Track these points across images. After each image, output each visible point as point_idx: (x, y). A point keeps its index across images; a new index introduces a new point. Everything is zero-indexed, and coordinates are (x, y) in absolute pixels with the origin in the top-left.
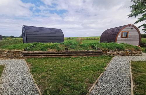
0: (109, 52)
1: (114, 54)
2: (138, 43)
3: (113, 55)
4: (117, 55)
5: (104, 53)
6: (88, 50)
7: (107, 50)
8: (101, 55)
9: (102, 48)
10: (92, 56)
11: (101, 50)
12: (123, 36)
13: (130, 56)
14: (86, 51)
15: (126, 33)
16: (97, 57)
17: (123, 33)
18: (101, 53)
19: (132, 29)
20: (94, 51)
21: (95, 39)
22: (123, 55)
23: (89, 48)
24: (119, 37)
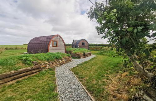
0: (49, 64)
1: (54, 65)
2: (64, 51)
3: (53, 67)
4: (57, 66)
5: (43, 68)
6: (16, 70)
7: (46, 62)
8: (40, 71)
9: (40, 61)
10: (27, 77)
11: (40, 64)
12: (54, 46)
13: (66, 64)
14: (13, 71)
15: (56, 42)
16: (36, 76)
17: (54, 42)
18: (40, 68)
19: (60, 39)
20: (28, 68)
21: (16, 49)
22: (62, 64)
23: (17, 66)
24: (51, 46)
